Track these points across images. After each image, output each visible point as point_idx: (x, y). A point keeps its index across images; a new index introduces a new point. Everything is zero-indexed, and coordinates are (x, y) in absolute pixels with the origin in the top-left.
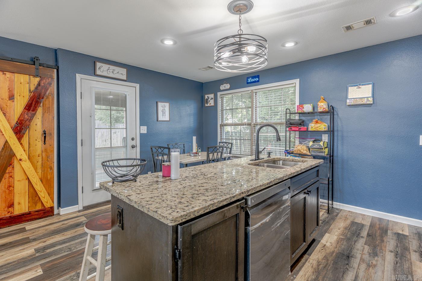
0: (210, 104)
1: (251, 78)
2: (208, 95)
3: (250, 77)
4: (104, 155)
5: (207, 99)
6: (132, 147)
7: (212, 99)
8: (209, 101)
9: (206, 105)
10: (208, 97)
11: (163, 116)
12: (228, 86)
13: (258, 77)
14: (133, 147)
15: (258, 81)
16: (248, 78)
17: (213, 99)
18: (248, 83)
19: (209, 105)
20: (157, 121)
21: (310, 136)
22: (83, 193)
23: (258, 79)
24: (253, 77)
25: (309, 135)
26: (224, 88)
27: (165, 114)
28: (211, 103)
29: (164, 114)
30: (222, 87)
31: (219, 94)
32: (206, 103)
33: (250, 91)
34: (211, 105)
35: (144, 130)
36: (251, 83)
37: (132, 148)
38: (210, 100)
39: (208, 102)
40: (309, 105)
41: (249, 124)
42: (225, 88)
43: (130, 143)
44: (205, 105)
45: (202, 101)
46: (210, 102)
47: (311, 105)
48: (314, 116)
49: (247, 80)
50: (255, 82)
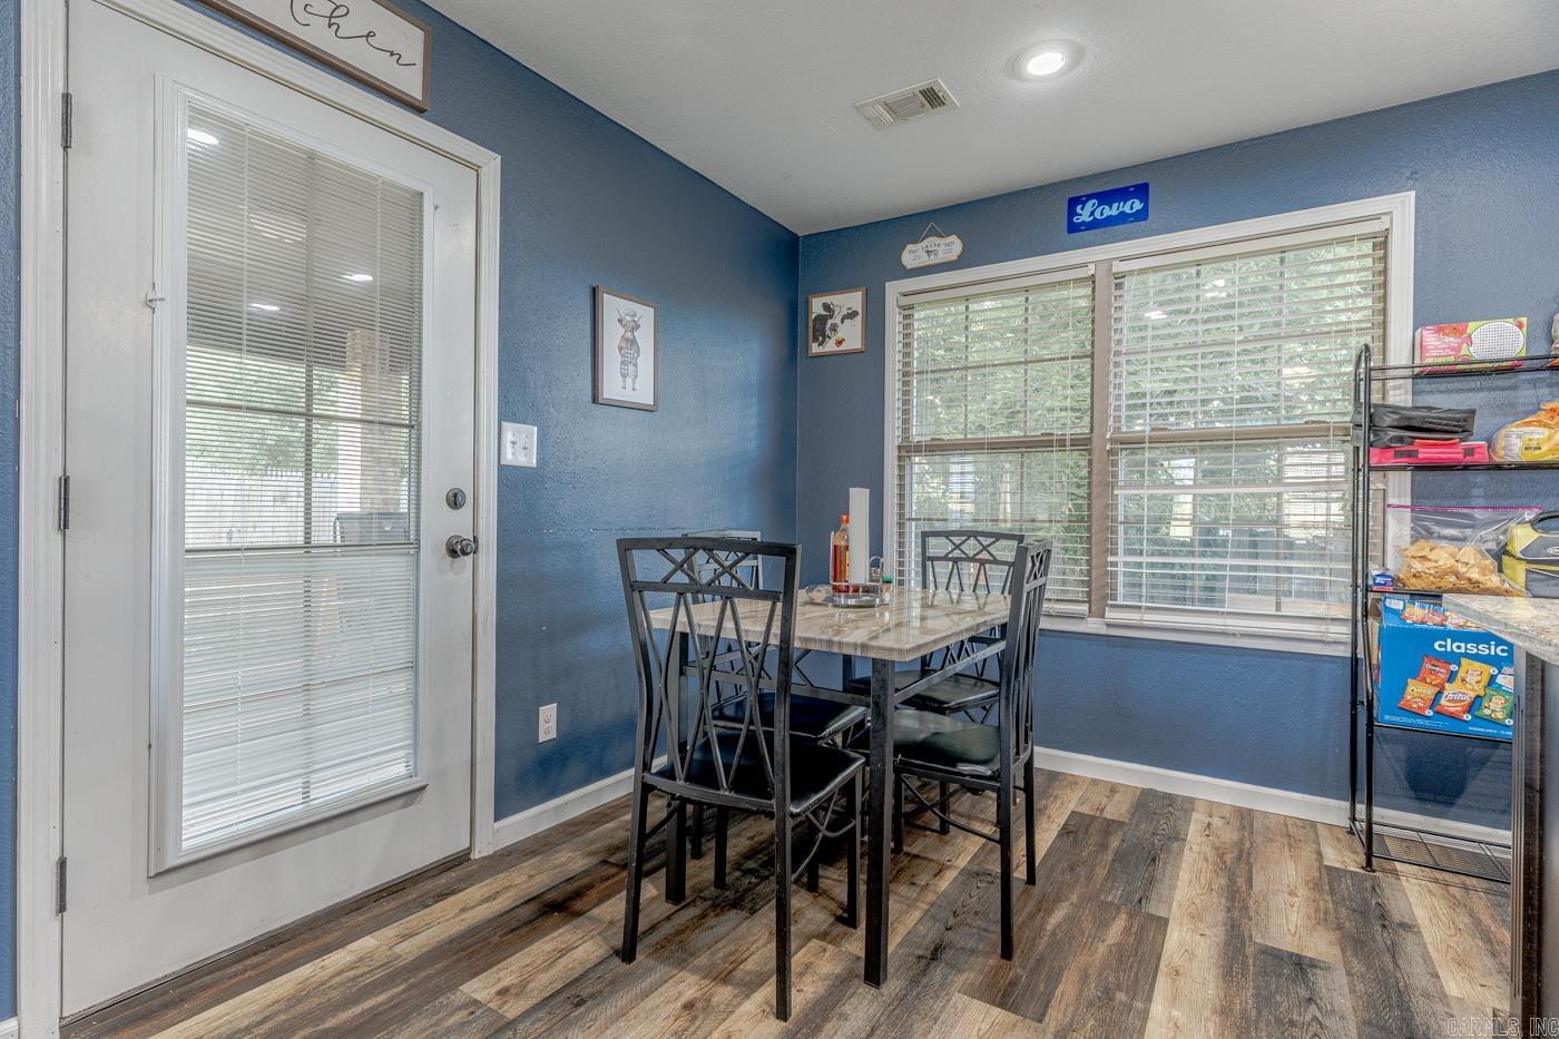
0: (839, 343)
1: (1094, 201)
2: (828, 299)
3: (1089, 197)
4: (236, 602)
5: (822, 320)
6: (453, 553)
7: (852, 315)
8: (834, 328)
9: (815, 348)
10: (826, 307)
11: (624, 376)
12: (951, 247)
13: (1141, 191)
14: (455, 550)
15: (1142, 215)
16: (1074, 202)
17: (859, 318)
18: (1073, 228)
19: (830, 346)
20: (595, 399)
21: (1486, 497)
22: (62, 908)
23: (1138, 205)
24: (1106, 197)
25: (1476, 492)
26: (925, 260)
27: (635, 365)
28: (850, 336)
29: (631, 367)
30: (912, 256)
31: (893, 290)
32: (815, 339)
33: (1092, 267)
34: (844, 347)
35: (520, 446)
36: (1094, 225)
37: (449, 559)
38: (837, 320)
39: (828, 332)
40: (1508, 325)
41: (1082, 443)
42: (933, 260)
43: (441, 524)
44: (807, 347)
45: (795, 329)
46: (840, 335)
47: (1520, 326)
48: (1514, 388)
49: (1072, 212)
50: (1122, 218)
